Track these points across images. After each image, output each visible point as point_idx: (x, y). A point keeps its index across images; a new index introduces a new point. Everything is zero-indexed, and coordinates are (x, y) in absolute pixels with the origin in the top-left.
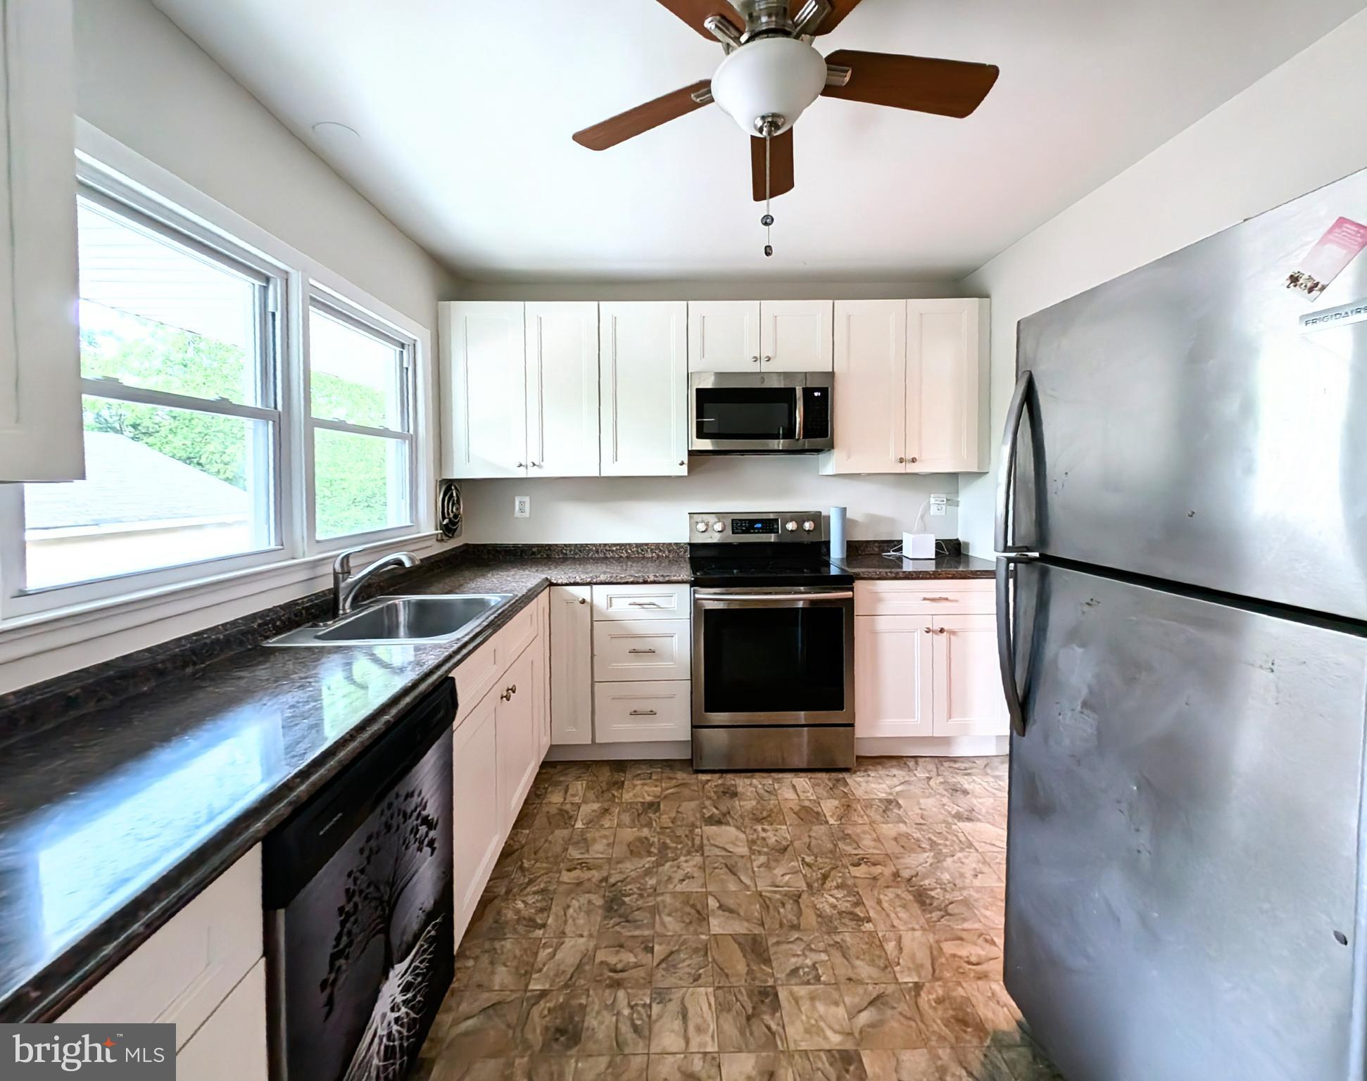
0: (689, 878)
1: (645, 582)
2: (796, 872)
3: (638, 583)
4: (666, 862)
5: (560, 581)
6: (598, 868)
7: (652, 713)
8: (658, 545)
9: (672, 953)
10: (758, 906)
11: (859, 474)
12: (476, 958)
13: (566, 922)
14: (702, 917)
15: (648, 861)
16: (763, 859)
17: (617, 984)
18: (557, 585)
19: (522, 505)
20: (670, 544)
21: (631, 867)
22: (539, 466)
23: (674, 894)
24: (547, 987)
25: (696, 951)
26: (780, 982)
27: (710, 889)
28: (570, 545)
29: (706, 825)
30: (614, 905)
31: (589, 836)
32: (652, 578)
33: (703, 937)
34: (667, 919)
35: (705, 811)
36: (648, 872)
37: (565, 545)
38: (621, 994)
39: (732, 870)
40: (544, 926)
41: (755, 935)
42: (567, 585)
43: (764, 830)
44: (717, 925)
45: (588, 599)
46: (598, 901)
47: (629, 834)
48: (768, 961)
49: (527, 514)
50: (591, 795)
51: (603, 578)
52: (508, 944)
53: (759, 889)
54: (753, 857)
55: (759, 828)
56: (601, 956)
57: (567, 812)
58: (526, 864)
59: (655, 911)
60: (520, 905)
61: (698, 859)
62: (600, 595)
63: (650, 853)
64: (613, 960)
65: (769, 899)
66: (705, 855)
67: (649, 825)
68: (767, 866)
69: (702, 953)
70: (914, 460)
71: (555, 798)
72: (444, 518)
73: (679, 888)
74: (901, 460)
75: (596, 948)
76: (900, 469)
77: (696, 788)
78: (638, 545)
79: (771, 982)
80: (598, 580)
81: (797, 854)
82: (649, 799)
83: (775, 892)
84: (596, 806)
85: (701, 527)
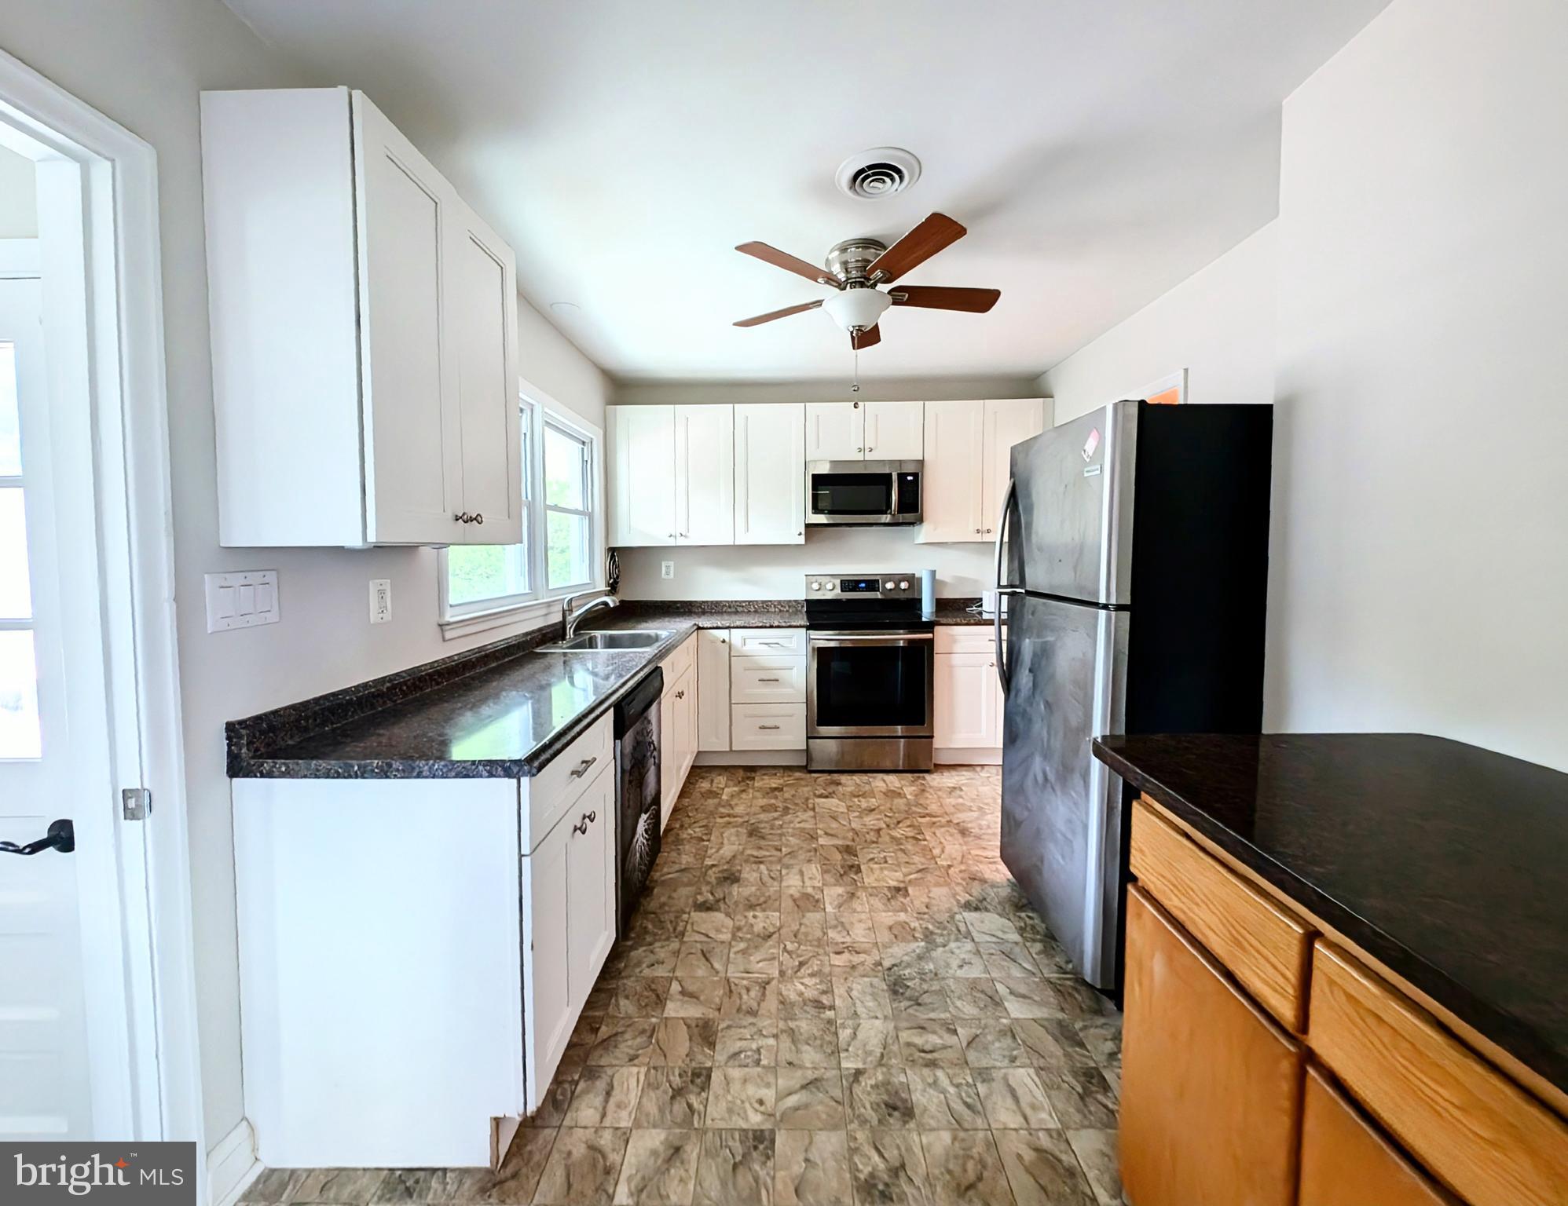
0: (803, 821)
1: (771, 627)
2: (878, 819)
3: (766, 627)
4: (789, 814)
5: (705, 626)
6: (741, 817)
7: (777, 728)
8: (779, 602)
9: (794, 851)
10: (851, 833)
11: (946, 543)
12: (668, 852)
13: (722, 839)
14: (813, 837)
15: (776, 815)
16: (856, 814)
17: (761, 862)
18: (703, 628)
19: (668, 569)
20: (790, 601)
21: (763, 816)
22: (685, 536)
23: (794, 828)
24: (715, 863)
25: (810, 851)
26: (862, 863)
27: (819, 826)
28: (707, 602)
29: (817, 798)
30: (754, 832)
31: (733, 803)
32: (776, 624)
33: (814, 845)
34: (790, 838)
35: (816, 791)
36: (775, 819)
37: (703, 602)
38: (762, 867)
39: (834, 818)
40: (709, 840)
41: (848, 845)
42: (710, 628)
43: (859, 801)
44: (821, 841)
45: (727, 640)
46: (743, 831)
47: (763, 802)
48: (856, 856)
49: (672, 575)
50: (731, 783)
51: (738, 623)
52: (687, 847)
53: (852, 827)
54: (850, 813)
55: (856, 800)
56: (749, 852)
57: (715, 791)
59: (781, 835)
60: (690, 831)
61: (811, 813)
62: (737, 636)
63: (776, 811)
64: (755, 853)
65: (859, 830)
66: (816, 811)
67: (776, 798)
68: (860, 817)
69: (813, 851)
70: (989, 531)
71: (705, 785)
72: (610, 578)
73: (798, 825)
74: (978, 531)
75: (744, 849)
76: (978, 538)
77: (809, 781)
78: (763, 602)
79: (856, 863)
80: (735, 625)
81: (880, 813)
82: (774, 786)
83: (863, 828)
84: (736, 789)
85: (815, 586)
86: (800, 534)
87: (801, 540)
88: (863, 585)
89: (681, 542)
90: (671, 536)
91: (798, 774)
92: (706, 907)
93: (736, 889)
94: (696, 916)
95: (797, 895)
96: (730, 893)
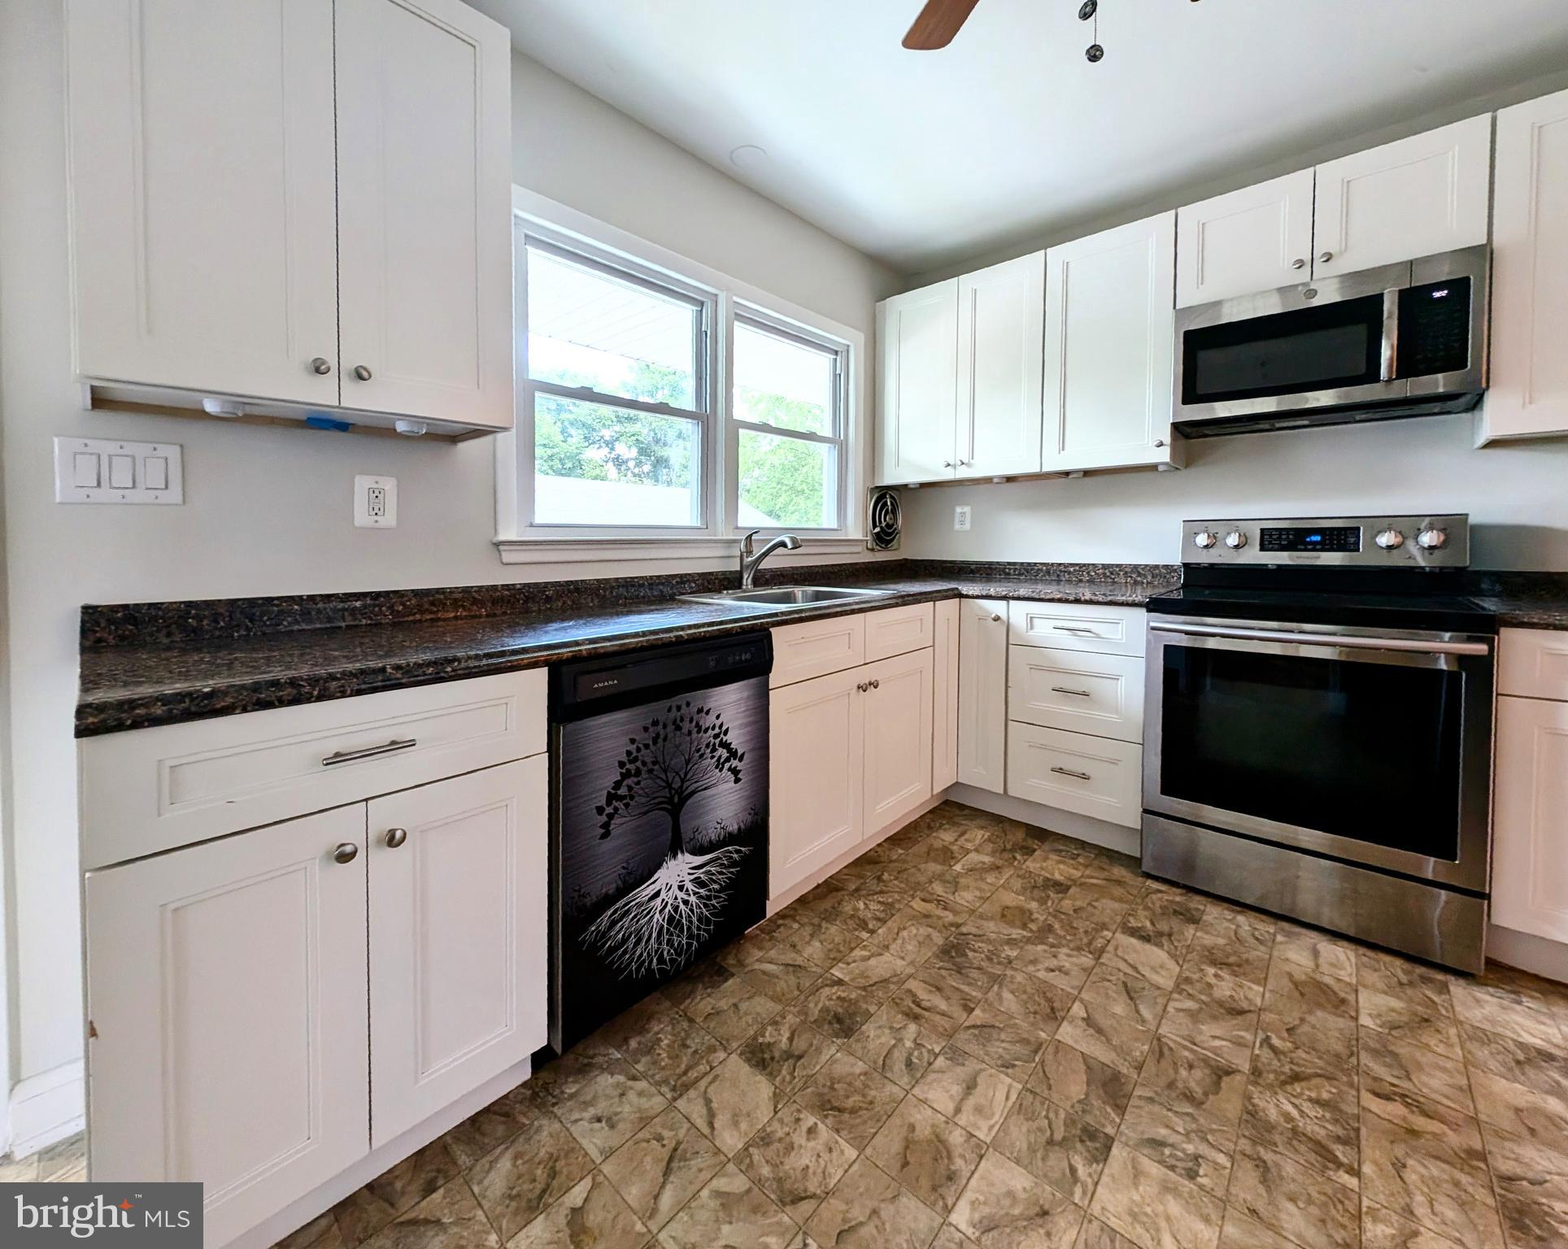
0: (1060, 971)
1: (1077, 601)
2: (1239, 1043)
3: (1067, 601)
4: (1043, 943)
5: (970, 593)
6: (955, 913)
7: (1084, 777)
8: (1136, 567)
9: (993, 1026)
10: (1146, 1047)
12: (802, 925)
13: (895, 940)
14: (1054, 1015)
15: (1017, 933)
16: (1190, 1004)
17: (916, 1018)
18: (967, 596)
19: (963, 514)
20: (1157, 567)
21: (991, 927)
22: (968, 465)
23: (1031, 977)
24: (846, 979)
25: (1025, 1042)
26: (1123, 1139)
27: (1084, 995)
28: (1015, 564)
29: (1123, 933)
30: (954, 952)
31: (963, 881)
32: (1088, 597)
33: (1043, 1035)
34: (1006, 995)
35: (1131, 919)
36: (1011, 942)
37: (1009, 564)
38: (912, 1028)
39: (1130, 993)
40: (872, 932)
41: (1119, 1072)
42: (978, 597)
43: (1216, 976)
44: (1067, 1033)
45: (1004, 616)
46: (938, 939)
47: (1010, 899)
48: (1121, 1110)
49: (967, 526)
50: (989, 847)
51: (1022, 592)
52: (833, 929)
53: (1160, 1031)
54: (1176, 996)
55: (1211, 971)
56: (912, 985)
57: (952, 853)
58: (886, 876)
59: (997, 979)
60: (861, 905)
61: (1087, 960)
62: (1018, 612)
63: (1024, 926)
64: (923, 994)
65: (1171, 1049)
66: (1102, 960)
67: (1043, 901)
68: (1193, 1015)
69: (1033, 1048)
71: (946, 836)
72: (875, 526)
73: (1042, 974)
75: (910, 976)
77: (1135, 892)
78: (1104, 567)
79: (1110, 1130)
80: (1016, 594)
81: (1258, 1026)
82: (1057, 877)
83: (1185, 1048)
84: (987, 859)
85: (1202, 540)
86: (1161, 444)
87: (1164, 456)
88: (1318, 538)
89: (963, 473)
90: (949, 465)
91: (1119, 872)
92: (760, 1057)
93: (833, 1050)
94: (736, 1066)
95: (923, 1132)
96: (819, 1051)
